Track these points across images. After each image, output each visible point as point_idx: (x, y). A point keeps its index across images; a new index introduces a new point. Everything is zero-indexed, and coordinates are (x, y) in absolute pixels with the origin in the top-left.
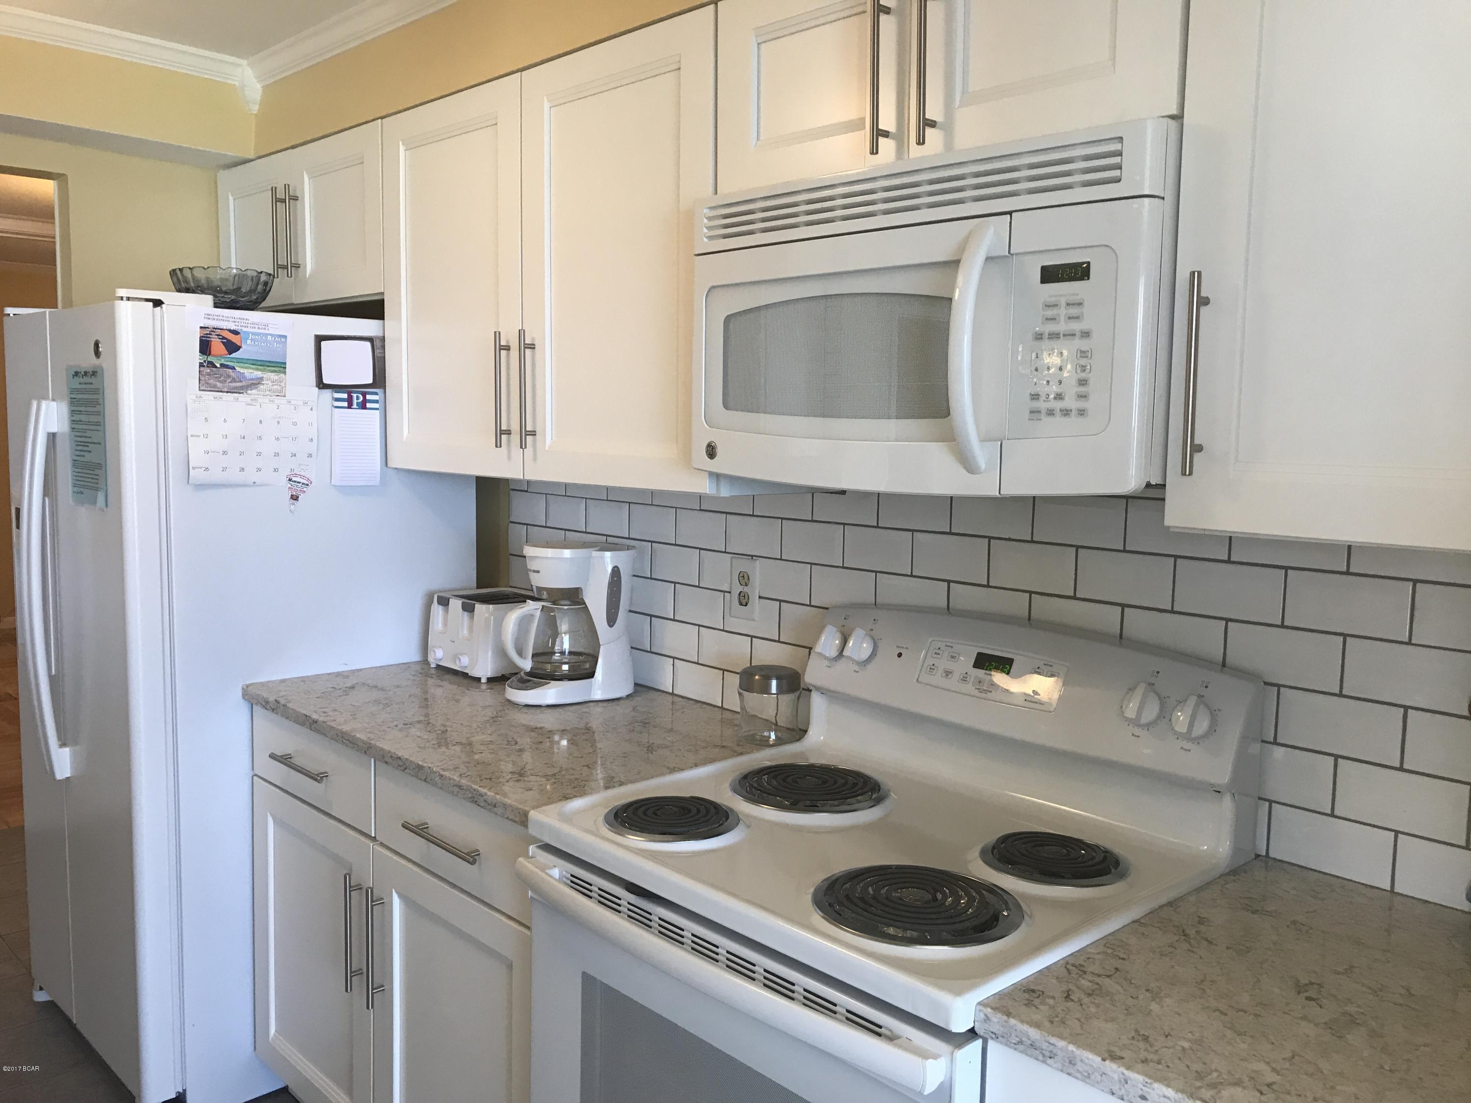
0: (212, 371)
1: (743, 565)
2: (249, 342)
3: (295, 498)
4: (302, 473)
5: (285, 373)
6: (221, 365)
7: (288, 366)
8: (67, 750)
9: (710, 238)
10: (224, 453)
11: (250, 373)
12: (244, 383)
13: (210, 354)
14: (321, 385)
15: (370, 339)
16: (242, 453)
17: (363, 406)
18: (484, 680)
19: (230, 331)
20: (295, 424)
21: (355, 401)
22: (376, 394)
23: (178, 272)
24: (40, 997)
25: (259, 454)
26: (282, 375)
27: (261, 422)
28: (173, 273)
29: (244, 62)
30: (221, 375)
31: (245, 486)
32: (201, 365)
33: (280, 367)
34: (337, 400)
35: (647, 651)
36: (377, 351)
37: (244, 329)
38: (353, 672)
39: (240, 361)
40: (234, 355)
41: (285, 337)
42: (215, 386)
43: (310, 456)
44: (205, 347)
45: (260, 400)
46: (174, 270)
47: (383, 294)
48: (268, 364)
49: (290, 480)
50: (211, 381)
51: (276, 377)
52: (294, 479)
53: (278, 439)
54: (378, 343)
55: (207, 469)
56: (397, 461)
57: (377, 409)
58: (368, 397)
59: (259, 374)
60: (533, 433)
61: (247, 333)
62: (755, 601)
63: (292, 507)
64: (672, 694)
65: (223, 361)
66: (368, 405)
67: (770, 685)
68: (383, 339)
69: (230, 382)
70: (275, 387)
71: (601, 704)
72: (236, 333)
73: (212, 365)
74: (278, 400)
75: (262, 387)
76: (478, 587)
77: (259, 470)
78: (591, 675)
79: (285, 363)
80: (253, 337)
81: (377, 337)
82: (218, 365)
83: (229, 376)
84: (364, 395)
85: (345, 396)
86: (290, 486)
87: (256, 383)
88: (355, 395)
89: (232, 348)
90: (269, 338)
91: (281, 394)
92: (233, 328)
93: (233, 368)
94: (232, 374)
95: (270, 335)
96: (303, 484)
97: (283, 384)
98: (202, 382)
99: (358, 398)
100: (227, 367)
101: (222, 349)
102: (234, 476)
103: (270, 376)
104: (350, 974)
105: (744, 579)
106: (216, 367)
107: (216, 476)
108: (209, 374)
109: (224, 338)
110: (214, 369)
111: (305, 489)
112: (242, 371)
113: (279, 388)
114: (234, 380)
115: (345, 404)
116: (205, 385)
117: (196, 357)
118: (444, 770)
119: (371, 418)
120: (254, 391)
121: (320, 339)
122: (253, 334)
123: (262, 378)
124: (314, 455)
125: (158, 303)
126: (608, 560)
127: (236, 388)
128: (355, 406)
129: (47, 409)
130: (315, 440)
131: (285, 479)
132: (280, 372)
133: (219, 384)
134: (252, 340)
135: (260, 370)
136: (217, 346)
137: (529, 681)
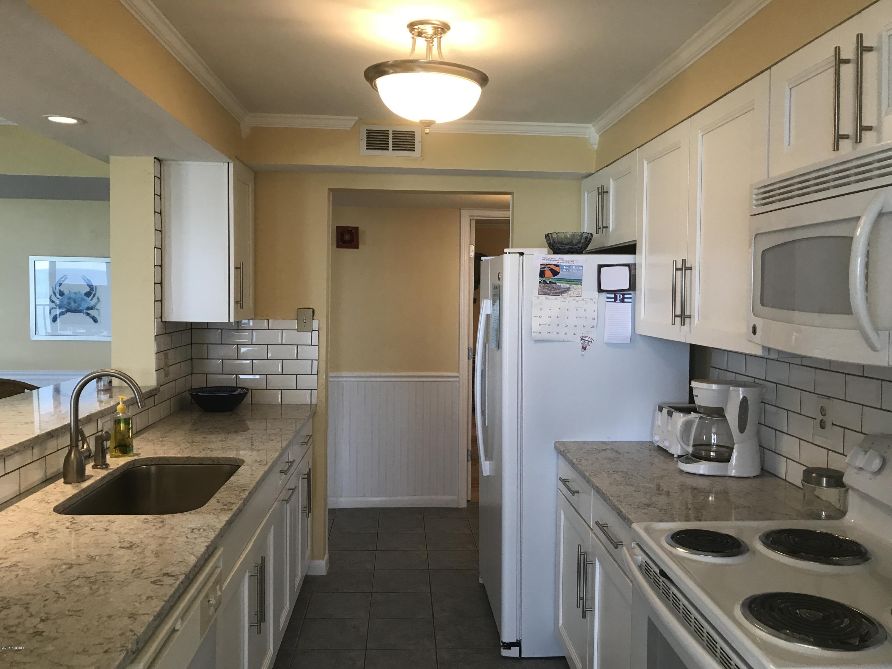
0: (545, 285)
1: (825, 402)
2: (564, 270)
3: (584, 348)
4: (589, 336)
5: (581, 285)
6: (549, 282)
7: (583, 281)
8: (488, 462)
9: (757, 206)
10: (549, 325)
11: (564, 285)
12: (560, 291)
13: (544, 277)
14: (600, 290)
15: (628, 265)
16: (558, 325)
17: (622, 301)
18: (676, 456)
19: (555, 265)
20: (585, 310)
21: (618, 298)
22: (630, 294)
23: (550, 235)
24: (481, 581)
25: (567, 326)
26: (580, 286)
27: (568, 310)
28: (547, 236)
29: (591, 125)
30: (549, 287)
31: (559, 341)
32: (540, 282)
33: (579, 282)
34: (608, 298)
35: (772, 451)
36: (632, 272)
37: (562, 264)
38: (612, 442)
39: (560, 280)
40: (556, 277)
41: (582, 267)
42: (546, 292)
43: (593, 327)
44: (542, 273)
45: (568, 299)
46: (548, 234)
47: (636, 240)
48: (573, 281)
49: (582, 339)
50: (545, 290)
51: (577, 287)
52: (584, 339)
53: (576, 318)
54: (632, 267)
55: (540, 333)
56: (641, 331)
57: (631, 302)
58: (626, 296)
59: (568, 286)
60: (690, 317)
61: (563, 266)
62: (828, 425)
63: (583, 353)
64: (785, 480)
65: (550, 280)
66: (626, 300)
67: (823, 481)
68: (635, 265)
69: (554, 290)
70: (576, 292)
71: (733, 479)
72: (557, 266)
73: (545, 282)
74: (577, 299)
75: (569, 292)
76: (689, 403)
77: (566, 333)
78: (728, 460)
79: (582, 280)
80: (566, 267)
81: (632, 264)
82: (548, 282)
83: (553, 288)
84: (623, 295)
85: (613, 296)
86: (582, 342)
87: (566, 291)
88: (618, 295)
89: (555, 273)
90: (574, 267)
91: (579, 295)
92: (556, 263)
93: (555, 283)
94: (555, 286)
95: (575, 266)
96: (589, 341)
97: (580, 290)
98: (540, 291)
99: (620, 297)
100: (553, 283)
101: (551, 275)
102: (553, 336)
103: (574, 287)
104: (579, 599)
105: (823, 411)
106: (547, 283)
107: (545, 336)
108: (543, 287)
109: (551, 269)
110: (546, 284)
111: (590, 344)
112: (559, 285)
113: (578, 292)
114: (555, 289)
115: (613, 300)
116: (542, 292)
117: (538, 279)
118: (612, 496)
119: (627, 307)
120: (565, 295)
121: (600, 267)
122: (566, 266)
123: (569, 288)
124: (595, 326)
125: (522, 254)
126: (741, 392)
127: (556, 293)
128: (618, 301)
129: (486, 303)
130: (596, 319)
131: (580, 339)
132: (579, 284)
133: (548, 292)
134: (565, 269)
135: (569, 284)
136: (548, 273)
137: (691, 459)
